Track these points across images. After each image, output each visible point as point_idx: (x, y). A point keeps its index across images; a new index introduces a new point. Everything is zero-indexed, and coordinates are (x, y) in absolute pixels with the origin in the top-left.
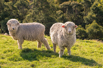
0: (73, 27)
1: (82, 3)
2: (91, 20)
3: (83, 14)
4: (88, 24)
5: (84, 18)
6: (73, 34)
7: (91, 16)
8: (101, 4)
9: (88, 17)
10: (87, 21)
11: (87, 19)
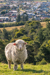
0: (23, 44)
1: (33, 45)
2: (40, 58)
3: (34, 54)
4: (38, 62)
5: (34, 57)
6: (23, 51)
7: (40, 55)
8: (48, 44)
9: (38, 56)
10: (37, 59)
11: (37, 58)
